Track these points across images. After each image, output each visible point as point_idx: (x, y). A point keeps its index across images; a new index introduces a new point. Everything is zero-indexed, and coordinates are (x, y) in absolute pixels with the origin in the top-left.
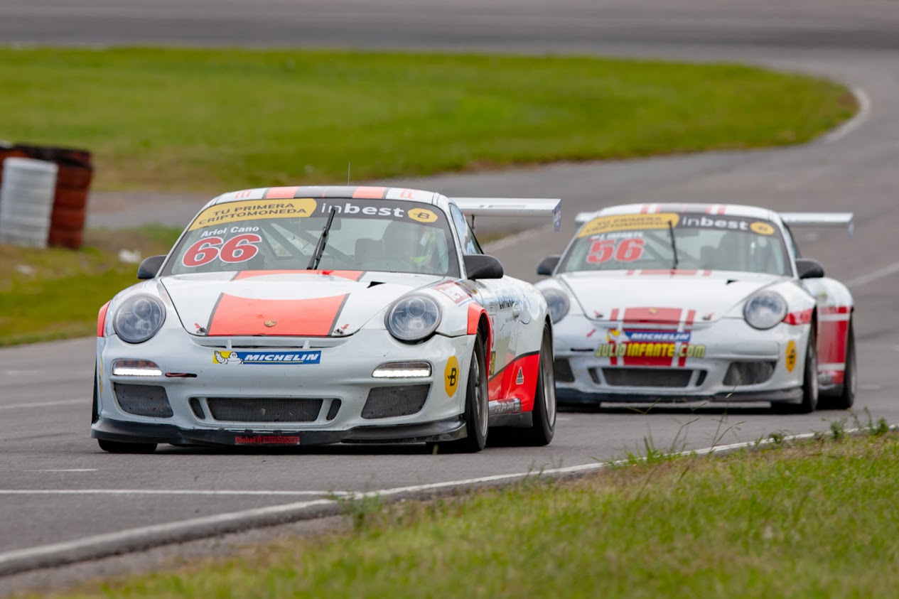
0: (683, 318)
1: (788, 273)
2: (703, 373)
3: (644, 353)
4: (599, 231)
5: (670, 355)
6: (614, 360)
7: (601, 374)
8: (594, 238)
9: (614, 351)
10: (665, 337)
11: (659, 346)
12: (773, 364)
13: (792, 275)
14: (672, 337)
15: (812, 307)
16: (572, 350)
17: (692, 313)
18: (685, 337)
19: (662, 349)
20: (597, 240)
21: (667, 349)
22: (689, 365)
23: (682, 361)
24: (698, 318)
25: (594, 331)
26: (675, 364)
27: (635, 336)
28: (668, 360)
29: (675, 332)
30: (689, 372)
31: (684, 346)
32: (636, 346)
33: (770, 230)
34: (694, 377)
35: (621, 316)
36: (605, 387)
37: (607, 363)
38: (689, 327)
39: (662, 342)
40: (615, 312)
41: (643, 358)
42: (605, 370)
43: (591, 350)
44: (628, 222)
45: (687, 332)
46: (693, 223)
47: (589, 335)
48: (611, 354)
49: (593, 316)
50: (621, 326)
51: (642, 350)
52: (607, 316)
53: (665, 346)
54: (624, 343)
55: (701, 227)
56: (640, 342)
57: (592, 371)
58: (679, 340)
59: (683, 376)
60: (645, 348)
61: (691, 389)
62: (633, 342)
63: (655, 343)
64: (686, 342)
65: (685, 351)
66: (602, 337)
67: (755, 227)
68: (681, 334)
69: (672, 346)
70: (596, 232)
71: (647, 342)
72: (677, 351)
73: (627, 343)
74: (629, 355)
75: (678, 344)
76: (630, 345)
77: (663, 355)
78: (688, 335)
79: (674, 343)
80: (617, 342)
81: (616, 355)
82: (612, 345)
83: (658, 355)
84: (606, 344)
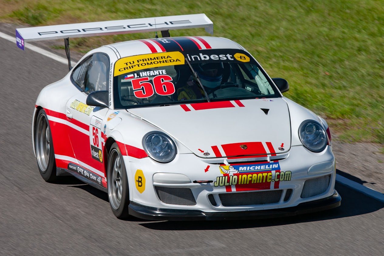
0: (266, 149)
3: (250, 181)
5: (268, 181)
6: (228, 188)
9: (228, 181)
10: (262, 167)
11: (260, 175)
14: (268, 167)
19: (263, 176)
21: (267, 176)
22: (281, 187)
23: (277, 184)
24: (276, 150)
25: (208, 166)
27: (242, 169)
28: (267, 185)
30: (281, 191)
31: (278, 173)
32: (245, 176)
34: (284, 196)
35: (223, 153)
36: (220, 208)
38: (275, 158)
39: (262, 172)
40: (216, 149)
41: (250, 185)
42: (221, 195)
43: (212, 182)
45: (275, 162)
47: (206, 170)
48: (227, 184)
50: (226, 161)
51: (249, 179)
53: (265, 174)
56: (247, 173)
57: (210, 196)
58: (273, 169)
59: (276, 196)
60: (252, 177)
61: (282, 204)
62: (242, 174)
63: (257, 173)
64: (278, 170)
65: (278, 177)
66: (217, 171)
68: (272, 164)
69: (269, 174)
71: (252, 173)
72: (273, 178)
73: (237, 175)
74: (239, 183)
75: (273, 172)
76: (240, 176)
77: (264, 181)
78: (277, 165)
79: (270, 171)
80: (230, 175)
81: (230, 184)
82: (226, 177)
83: (261, 182)
84: (222, 177)
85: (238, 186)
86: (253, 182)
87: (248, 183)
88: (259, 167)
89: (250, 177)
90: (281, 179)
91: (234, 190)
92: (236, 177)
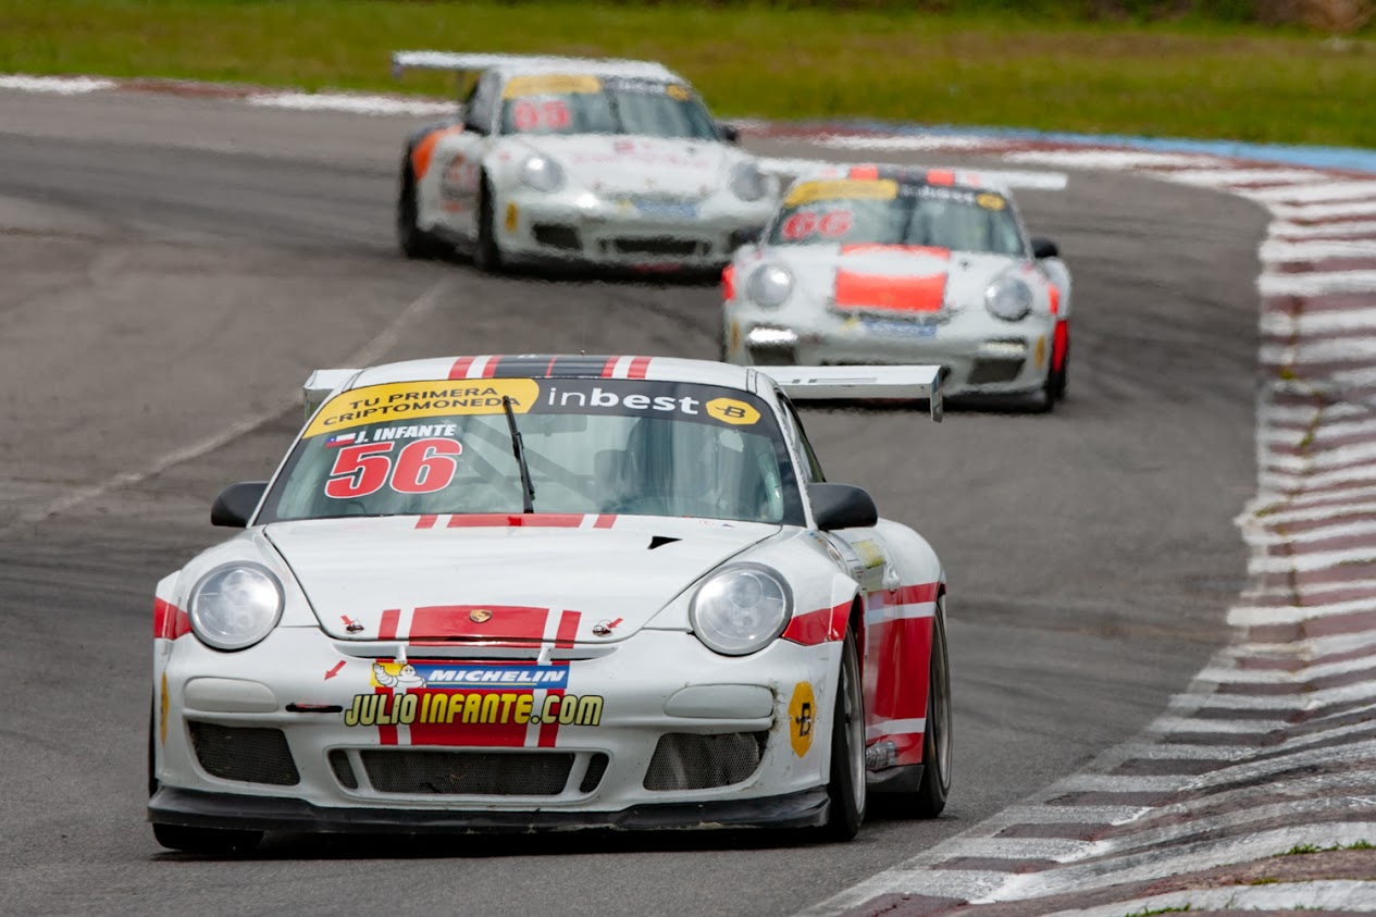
0: (551, 630)
1: (793, 516)
2: (599, 761)
3: (458, 716)
4: (355, 422)
5: (519, 719)
6: (388, 732)
7: (358, 766)
8: (340, 438)
9: (388, 712)
10: (508, 677)
11: (492, 698)
12: (761, 737)
13: (801, 522)
14: (524, 677)
15: (849, 598)
16: (291, 708)
17: (571, 619)
18: (555, 676)
19: (501, 704)
20: (351, 443)
21: (513, 705)
22: (563, 743)
23: (549, 733)
24: (584, 633)
25: (342, 663)
26: (531, 742)
27: (439, 676)
28: (517, 732)
29: (530, 664)
30: (567, 758)
31: (555, 699)
32: (441, 698)
33: (752, 416)
34: (577, 771)
35: (404, 629)
36: (368, 795)
37: (372, 740)
38: (564, 653)
39: (500, 691)
40: (391, 617)
41: (458, 728)
42: (366, 754)
43: (337, 709)
44: (421, 402)
45: (560, 664)
46: (574, 400)
47: (330, 675)
48: (383, 720)
49: (340, 629)
50: (402, 651)
51: (455, 708)
52: (372, 630)
53: (508, 698)
54: (410, 691)
55: (591, 410)
56: (450, 691)
57: (338, 757)
58: (540, 685)
59: (552, 769)
60: (463, 704)
61: (570, 798)
62: (434, 690)
63: (483, 691)
64: (557, 690)
65: (555, 709)
66: (360, 678)
67: (715, 408)
68: (545, 669)
69: (525, 698)
70: (347, 424)
71: (466, 691)
72: (536, 711)
73: (419, 692)
74: (423, 720)
75: (540, 694)
76: (427, 697)
77: (504, 720)
78: (562, 673)
79: (529, 691)
80: (395, 691)
81: (394, 721)
82: (384, 697)
83: (492, 720)
84: (371, 696)
85: (417, 729)
86: (465, 720)
87: (450, 720)
88: (498, 673)
89: (458, 703)
90: (562, 718)
91: (404, 740)
92: (413, 698)
